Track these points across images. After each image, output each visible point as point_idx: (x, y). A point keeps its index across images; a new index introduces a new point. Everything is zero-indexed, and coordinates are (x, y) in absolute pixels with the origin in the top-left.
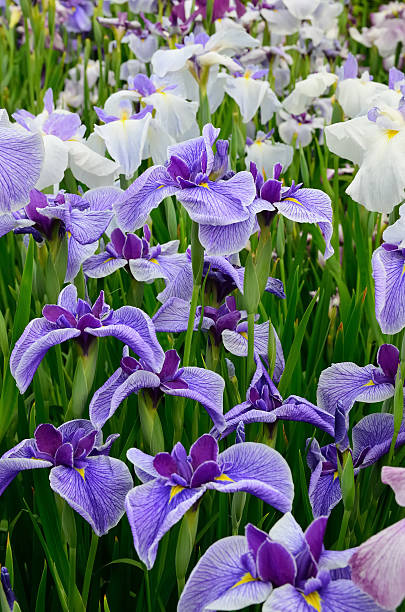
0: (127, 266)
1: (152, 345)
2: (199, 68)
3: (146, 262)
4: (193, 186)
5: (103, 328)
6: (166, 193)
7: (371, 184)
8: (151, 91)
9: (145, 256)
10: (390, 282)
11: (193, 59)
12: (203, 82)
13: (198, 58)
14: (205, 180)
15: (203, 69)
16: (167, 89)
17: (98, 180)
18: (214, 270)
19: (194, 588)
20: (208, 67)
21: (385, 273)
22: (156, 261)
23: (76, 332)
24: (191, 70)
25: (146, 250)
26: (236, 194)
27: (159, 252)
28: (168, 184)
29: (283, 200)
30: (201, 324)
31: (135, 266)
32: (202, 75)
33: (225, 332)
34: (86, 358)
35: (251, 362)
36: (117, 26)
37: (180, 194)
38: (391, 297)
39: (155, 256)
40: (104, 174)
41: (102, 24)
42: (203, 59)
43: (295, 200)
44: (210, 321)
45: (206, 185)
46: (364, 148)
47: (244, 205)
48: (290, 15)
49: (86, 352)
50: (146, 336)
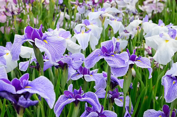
0: (83, 77)
1: (98, 104)
2: (102, 18)
3: (89, 76)
4: (109, 56)
5: (83, 99)
7: (161, 56)
8: (89, 24)
9: (89, 74)
10: (169, 87)
13: (102, 15)
14: (113, 54)
15: (103, 18)
16: (94, 23)
17: (74, 51)
20: (105, 17)
21: (168, 84)
22: (92, 75)
23: (74, 99)
24: (100, 18)
25: (89, 72)
26: (123, 59)
27: (93, 73)
28: (101, 55)
29: (136, 61)
31: (86, 77)
32: (103, 20)
33: (115, 99)
34: (76, 107)
35: (124, 109)
36: (76, 4)
38: (169, 91)
39: (92, 74)
40: (76, 49)
41: (71, 3)
42: (103, 15)
43: (140, 61)
44: (111, 95)
45: (113, 56)
46: (158, 45)
47: (126, 62)
49: (76, 105)
50: (96, 101)
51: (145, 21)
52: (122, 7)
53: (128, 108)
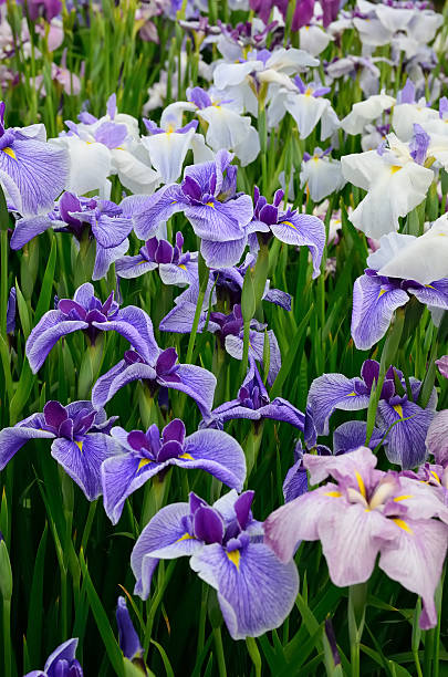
0: (157, 269)
2: (258, 84)
3: (174, 267)
4: (200, 205)
5: (108, 323)
6: (176, 209)
8: (207, 104)
9: (175, 261)
10: (366, 304)
11: (253, 74)
12: (262, 97)
13: (258, 74)
14: (212, 200)
15: (262, 85)
16: (224, 102)
17: (142, 188)
18: (227, 279)
19: (147, 543)
20: (267, 84)
21: (363, 296)
22: (184, 267)
23: (84, 324)
24: (251, 85)
25: (176, 256)
26: (234, 214)
27: (188, 258)
28: (180, 200)
29: (279, 223)
30: (206, 327)
31: (163, 270)
32: (261, 90)
33: (229, 337)
34: (93, 348)
35: (245, 365)
36: (197, 30)
37: (188, 211)
38: (366, 318)
39: (184, 263)
40: (146, 183)
41: (183, 27)
42: (262, 75)
43: (290, 224)
44: (215, 326)
45: (212, 205)
47: (240, 225)
48: (381, 26)
49: (93, 343)
50: (144, 333)
51: (406, 100)
52: (376, 43)
53: (260, 365)
